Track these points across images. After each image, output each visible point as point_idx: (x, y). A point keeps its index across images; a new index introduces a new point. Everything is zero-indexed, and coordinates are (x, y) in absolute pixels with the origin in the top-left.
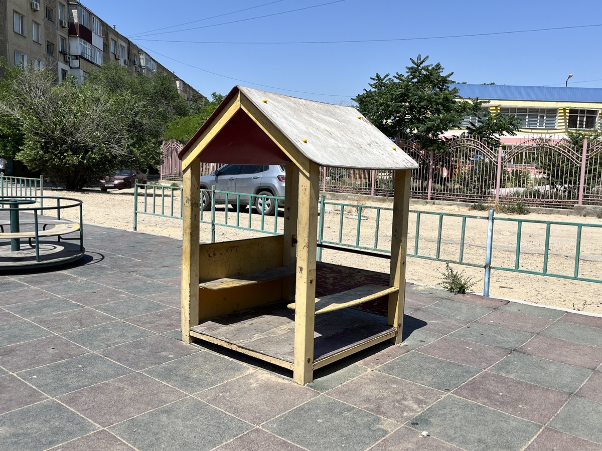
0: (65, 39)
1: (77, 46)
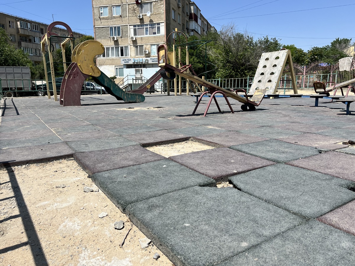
0: (188, 21)
1: (192, 25)
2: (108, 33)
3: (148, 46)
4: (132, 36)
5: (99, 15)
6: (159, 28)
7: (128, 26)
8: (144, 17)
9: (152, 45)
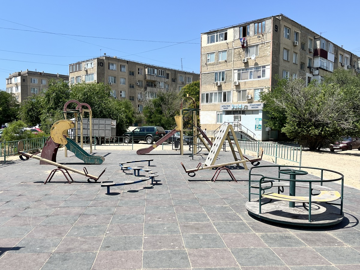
0: (311, 59)
1: (318, 62)
2: (213, 78)
3: (251, 92)
4: (236, 81)
5: (206, 61)
6: (264, 71)
7: (233, 71)
8: (249, 61)
9: (255, 89)
